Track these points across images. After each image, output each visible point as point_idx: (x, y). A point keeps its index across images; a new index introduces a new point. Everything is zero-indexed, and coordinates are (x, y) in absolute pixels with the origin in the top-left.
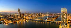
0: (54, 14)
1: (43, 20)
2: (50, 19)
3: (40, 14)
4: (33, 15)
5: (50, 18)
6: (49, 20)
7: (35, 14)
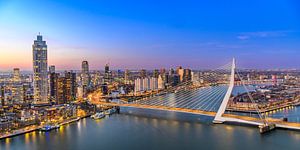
0: (275, 74)
1: (195, 112)
2: (245, 106)
3: (181, 72)
4: (138, 82)
5: (249, 102)
6: (240, 113)
7: (151, 74)
